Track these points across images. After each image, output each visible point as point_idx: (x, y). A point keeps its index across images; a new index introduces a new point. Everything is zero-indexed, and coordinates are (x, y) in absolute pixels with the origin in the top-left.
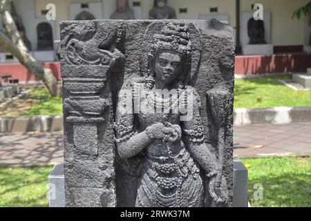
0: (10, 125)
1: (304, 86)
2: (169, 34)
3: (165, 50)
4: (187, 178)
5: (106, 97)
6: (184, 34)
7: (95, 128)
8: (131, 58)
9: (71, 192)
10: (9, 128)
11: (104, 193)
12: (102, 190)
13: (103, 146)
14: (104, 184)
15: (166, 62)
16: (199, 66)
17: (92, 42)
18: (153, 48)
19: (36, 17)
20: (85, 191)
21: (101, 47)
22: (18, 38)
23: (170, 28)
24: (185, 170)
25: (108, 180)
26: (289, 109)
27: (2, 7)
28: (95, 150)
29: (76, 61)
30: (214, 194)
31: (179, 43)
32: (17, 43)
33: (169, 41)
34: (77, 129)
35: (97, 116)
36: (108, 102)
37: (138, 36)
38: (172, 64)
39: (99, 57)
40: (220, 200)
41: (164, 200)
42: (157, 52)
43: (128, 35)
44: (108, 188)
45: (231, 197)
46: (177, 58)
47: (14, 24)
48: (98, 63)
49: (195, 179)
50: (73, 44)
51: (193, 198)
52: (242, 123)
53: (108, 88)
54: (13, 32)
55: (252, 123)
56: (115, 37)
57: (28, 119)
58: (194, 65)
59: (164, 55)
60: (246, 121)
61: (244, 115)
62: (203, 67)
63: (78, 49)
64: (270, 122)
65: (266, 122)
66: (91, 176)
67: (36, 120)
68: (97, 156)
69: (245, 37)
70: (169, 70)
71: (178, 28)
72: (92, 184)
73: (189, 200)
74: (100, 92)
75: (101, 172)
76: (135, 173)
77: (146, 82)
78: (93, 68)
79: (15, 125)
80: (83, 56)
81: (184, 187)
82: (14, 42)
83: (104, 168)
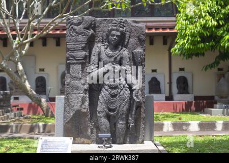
0: (19, 128)
1: (211, 115)
2: (116, 23)
3: (114, 30)
4: (122, 89)
5: (86, 52)
6: (122, 24)
7: (80, 66)
8: (98, 35)
9: (68, 97)
10: (18, 130)
11: (84, 96)
12: (82, 95)
13: (84, 74)
14: (83, 92)
15: (114, 35)
16: (129, 39)
17: (81, 26)
18: (108, 30)
19: (35, 73)
20: (74, 95)
21: (85, 28)
22: (25, 79)
23: (116, 21)
24: (122, 86)
25: (86, 90)
26: (198, 122)
27: (16, 59)
28: (80, 76)
29: (73, 35)
30: (135, 98)
31: (120, 27)
32: (25, 82)
33: (116, 26)
34: (72, 66)
35: (82, 60)
36: (87, 54)
37: (102, 25)
38: (117, 36)
39: (83, 33)
40: (138, 100)
41: (112, 101)
42: (110, 31)
43: (97, 25)
44: (85, 94)
45: (144, 102)
46: (119, 34)
47: (23, 71)
48: (83, 36)
49: (126, 90)
50: (72, 28)
51: (125, 99)
52: (168, 130)
53: (87, 47)
54: (22, 75)
55: (175, 130)
56: (91, 24)
57: (30, 124)
58: (127, 38)
59: (113, 32)
60: (171, 129)
61: (169, 125)
62: (131, 40)
63: (74, 30)
64: (186, 130)
65: (183, 130)
66: (77, 88)
67: (36, 125)
68: (81, 78)
69: (175, 89)
70: (115, 39)
71: (119, 21)
72: (78, 92)
73: (124, 100)
74: (83, 49)
75: (82, 86)
76: (98, 88)
77: (105, 45)
78: (81, 38)
79: (22, 128)
80: (77, 33)
81: (121, 94)
82: (23, 81)
83: (84, 84)
